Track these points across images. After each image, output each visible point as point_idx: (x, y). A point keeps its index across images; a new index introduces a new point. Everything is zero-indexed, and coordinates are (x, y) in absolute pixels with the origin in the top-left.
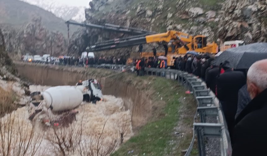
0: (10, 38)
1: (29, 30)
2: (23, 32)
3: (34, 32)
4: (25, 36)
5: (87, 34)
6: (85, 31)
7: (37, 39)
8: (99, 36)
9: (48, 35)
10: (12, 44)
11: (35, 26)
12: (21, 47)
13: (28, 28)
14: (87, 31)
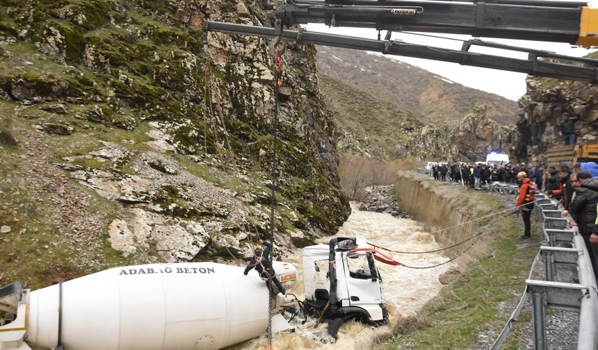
0: (437, 136)
1: (467, 125)
2: (459, 128)
3: (476, 127)
4: (461, 134)
5: (526, 122)
6: (522, 116)
7: (478, 138)
8: (548, 124)
9: (495, 133)
10: (440, 145)
11: (476, 119)
12: (454, 149)
13: (465, 122)
14: (526, 116)
